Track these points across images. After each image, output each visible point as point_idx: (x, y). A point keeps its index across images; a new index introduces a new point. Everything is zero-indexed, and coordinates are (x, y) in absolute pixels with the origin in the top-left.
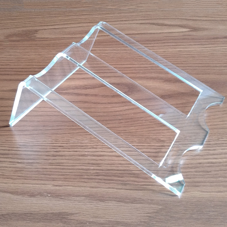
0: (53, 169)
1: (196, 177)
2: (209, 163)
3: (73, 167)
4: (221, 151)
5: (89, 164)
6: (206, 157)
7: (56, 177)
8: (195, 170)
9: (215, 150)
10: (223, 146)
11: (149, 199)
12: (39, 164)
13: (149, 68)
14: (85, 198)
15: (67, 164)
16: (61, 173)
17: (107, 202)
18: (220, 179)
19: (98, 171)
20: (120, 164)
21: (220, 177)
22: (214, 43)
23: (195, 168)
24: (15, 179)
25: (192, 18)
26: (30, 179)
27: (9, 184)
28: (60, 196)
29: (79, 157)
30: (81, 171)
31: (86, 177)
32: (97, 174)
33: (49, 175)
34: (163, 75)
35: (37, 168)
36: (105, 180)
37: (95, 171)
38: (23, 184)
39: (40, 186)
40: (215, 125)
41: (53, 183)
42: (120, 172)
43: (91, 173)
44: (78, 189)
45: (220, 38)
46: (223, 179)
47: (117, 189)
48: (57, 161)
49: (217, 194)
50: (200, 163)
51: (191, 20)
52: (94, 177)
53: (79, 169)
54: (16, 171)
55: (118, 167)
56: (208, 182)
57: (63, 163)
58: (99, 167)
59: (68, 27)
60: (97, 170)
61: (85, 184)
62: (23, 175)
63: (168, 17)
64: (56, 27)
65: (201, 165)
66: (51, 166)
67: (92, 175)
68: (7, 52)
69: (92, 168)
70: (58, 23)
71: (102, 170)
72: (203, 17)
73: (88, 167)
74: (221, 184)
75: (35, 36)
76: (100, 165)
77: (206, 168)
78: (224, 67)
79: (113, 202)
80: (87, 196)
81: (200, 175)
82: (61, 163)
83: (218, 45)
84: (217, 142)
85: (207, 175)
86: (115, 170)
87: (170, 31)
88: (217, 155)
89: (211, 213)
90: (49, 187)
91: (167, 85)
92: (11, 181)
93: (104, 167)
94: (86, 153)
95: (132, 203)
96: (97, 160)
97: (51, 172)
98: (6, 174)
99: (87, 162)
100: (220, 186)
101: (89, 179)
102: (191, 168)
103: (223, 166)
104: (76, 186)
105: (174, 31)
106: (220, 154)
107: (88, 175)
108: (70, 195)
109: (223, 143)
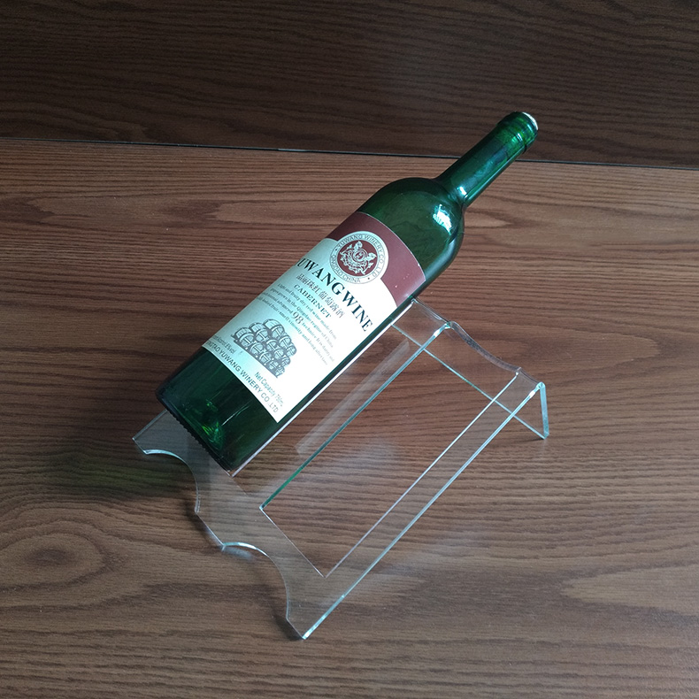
2: (509, 503)
4: (533, 481)
5: (307, 496)
6: (506, 492)
8: (485, 515)
9: (523, 479)
10: (538, 473)
18: (525, 534)
19: (322, 511)
20: (361, 499)
21: (525, 530)
22: (547, 256)
23: (486, 511)
25: (512, 197)
31: (301, 521)
32: (320, 517)
36: (334, 528)
37: (317, 511)
42: (360, 514)
43: (309, 514)
46: (529, 534)
49: (517, 561)
50: (495, 503)
51: (510, 200)
52: (315, 522)
55: (356, 504)
56: (505, 539)
59: (279, 199)
64: (255, 198)
65: (498, 506)
67: (311, 518)
68: (160, 250)
69: (313, 504)
70: (259, 190)
71: (330, 509)
73: (305, 503)
74: (526, 543)
75: (213, 217)
76: (325, 500)
77: (505, 512)
81: (493, 525)
84: (528, 464)
88: (526, 488)
89: (504, 596)
93: (332, 504)
96: (321, 490)
100: (522, 546)
101: (304, 524)
102: (479, 511)
103: (532, 509)
106: (531, 488)
107: (304, 518)
109: (538, 467)
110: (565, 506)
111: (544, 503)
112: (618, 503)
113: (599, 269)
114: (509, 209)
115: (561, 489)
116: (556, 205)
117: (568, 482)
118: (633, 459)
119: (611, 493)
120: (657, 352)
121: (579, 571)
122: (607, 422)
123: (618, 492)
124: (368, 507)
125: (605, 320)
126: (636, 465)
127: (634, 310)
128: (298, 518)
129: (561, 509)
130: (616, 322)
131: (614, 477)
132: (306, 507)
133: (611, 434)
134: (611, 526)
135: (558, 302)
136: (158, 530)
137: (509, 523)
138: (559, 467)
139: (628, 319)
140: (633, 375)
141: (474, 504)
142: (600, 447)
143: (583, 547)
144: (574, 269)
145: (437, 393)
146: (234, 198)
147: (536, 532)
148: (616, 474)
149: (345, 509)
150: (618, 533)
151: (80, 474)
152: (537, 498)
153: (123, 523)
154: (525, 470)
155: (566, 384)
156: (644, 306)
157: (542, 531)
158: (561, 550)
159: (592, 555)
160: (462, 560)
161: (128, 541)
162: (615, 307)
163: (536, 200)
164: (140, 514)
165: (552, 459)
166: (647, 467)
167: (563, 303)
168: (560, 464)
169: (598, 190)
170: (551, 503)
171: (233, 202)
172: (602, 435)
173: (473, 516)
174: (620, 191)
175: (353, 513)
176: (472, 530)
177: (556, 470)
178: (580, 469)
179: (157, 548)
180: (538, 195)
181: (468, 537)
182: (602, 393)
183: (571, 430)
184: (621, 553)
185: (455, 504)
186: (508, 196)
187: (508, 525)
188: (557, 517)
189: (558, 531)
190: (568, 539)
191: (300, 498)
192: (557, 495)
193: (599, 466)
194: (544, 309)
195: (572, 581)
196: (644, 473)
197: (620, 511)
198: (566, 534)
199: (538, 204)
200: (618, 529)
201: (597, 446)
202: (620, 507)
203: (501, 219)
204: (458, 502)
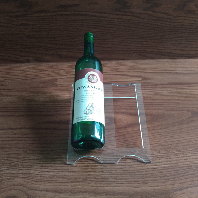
0: (71, 175)
1: (146, 178)
3: (81, 174)
7: (73, 180)
8: (146, 173)
9: (156, 160)
10: (160, 157)
11: (122, 192)
12: (63, 172)
13: (121, 106)
14: (89, 193)
15: (78, 172)
16: (75, 178)
17: (100, 195)
18: (158, 178)
20: (107, 171)
21: (158, 177)
22: (155, 88)
23: (146, 171)
24: (50, 183)
25: (143, 71)
26: (59, 182)
27: (47, 186)
28: (75, 192)
29: (84, 167)
30: (86, 176)
31: (89, 180)
32: (94, 178)
33: (69, 179)
34: (128, 111)
35: (62, 175)
36: (99, 181)
37: (93, 176)
38: (55, 185)
39: (64, 186)
40: (156, 144)
41: (71, 184)
42: (107, 176)
43: (91, 177)
44: (85, 187)
45: (159, 85)
46: (160, 178)
47: (105, 187)
48: (73, 170)
50: (148, 169)
51: (143, 72)
53: (85, 175)
54: (51, 177)
57: (76, 171)
58: (95, 173)
60: (94, 175)
61: (88, 185)
62: (55, 180)
63: (130, 70)
65: (149, 170)
66: (69, 174)
67: (92, 179)
69: (92, 174)
71: (97, 175)
72: (149, 70)
73: (90, 174)
74: (159, 181)
75: (56, 83)
76: (96, 172)
78: (161, 104)
79: (103, 195)
80: (89, 192)
81: (148, 176)
82: (75, 171)
83: (158, 90)
85: (152, 176)
86: (104, 175)
87: (131, 80)
88: (157, 163)
90: (69, 187)
91: (130, 118)
92: (48, 184)
93: (98, 173)
94: (88, 164)
95: (114, 195)
96: (94, 169)
97: (70, 177)
98: (45, 179)
99: (89, 170)
100: (158, 182)
102: (144, 172)
103: (160, 170)
104: (83, 186)
105: (134, 80)
106: (159, 163)
107: (89, 179)
108: (80, 192)
109: (160, 155)
110: (170, 168)
111: (163, 167)
112: (186, 165)
113: (171, 91)
114: (142, 75)
115: (168, 162)
116: (156, 72)
117: (169, 159)
118: (189, 151)
119: (183, 162)
120: (191, 115)
121: (176, 189)
122: (179, 139)
123: (185, 162)
124: (109, 173)
125: (175, 107)
126: (189, 152)
127: (183, 103)
128: (88, 179)
129: (169, 169)
130: (178, 107)
131: (183, 157)
132: (90, 175)
133: (181, 143)
134: (184, 173)
135: (161, 102)
136: (44, 186)
137: (153, 175)
138: (166, 155)
139: (182, 106)
140: (185, 124)
141: (142, 170)
142: (178, 147)
143: (177, 181)
144: (163, 91)
145: (127, 134)
146: (62, 77)
147: (162, 177)
148: (184, 156)
149: (102, 175)
150: (187, 175)
151: (19, 169)
152: (161, 166)
153: (33, 185)
154: (156, 157)
155: (166, 128)
156: (186, 101)
157: (164, 177)
158: (170, 182)
159: (180, 183)
160: (140, 189)
161: (35, 191)
162: (177, 102)
163: (150, 71)
164: (38, 181)
165: (164, 153)
166: (193, 153)
167: (162, 102)
168: (167, 154)
169: (168, 67)
170: (165, 167)
171: (61, 78)
172: (178, 143)
173: (142, 173)
174: (174, 67)
175: (105, 176)
176: (142, 178)
177: (166, 156)
178: (173, 155)
179: (44, 192)
180: (151, 70)
181: (141, 181)
182: (177, 130)
183: (168, 143)
184: (189, 182)
185: (136, 170)
186: (142, 71)
187: (153, 176)
188: (167, 172)
189: (168, 176)
190: (172, 179)
191: (88, 172)
192: (167, 164)
193: (178, 154)
194: (156, 105)
195: (175, 193)
196: (192, 155)
197: (187, 168)
198: (171, 177)
199: (151, 72)
200: (187, 174)
201: (177, 147)
202: (187, 167)
203: (140, 78)
204: (137, 169)
